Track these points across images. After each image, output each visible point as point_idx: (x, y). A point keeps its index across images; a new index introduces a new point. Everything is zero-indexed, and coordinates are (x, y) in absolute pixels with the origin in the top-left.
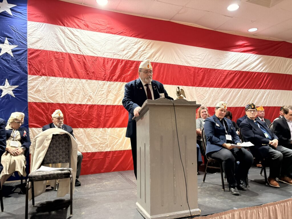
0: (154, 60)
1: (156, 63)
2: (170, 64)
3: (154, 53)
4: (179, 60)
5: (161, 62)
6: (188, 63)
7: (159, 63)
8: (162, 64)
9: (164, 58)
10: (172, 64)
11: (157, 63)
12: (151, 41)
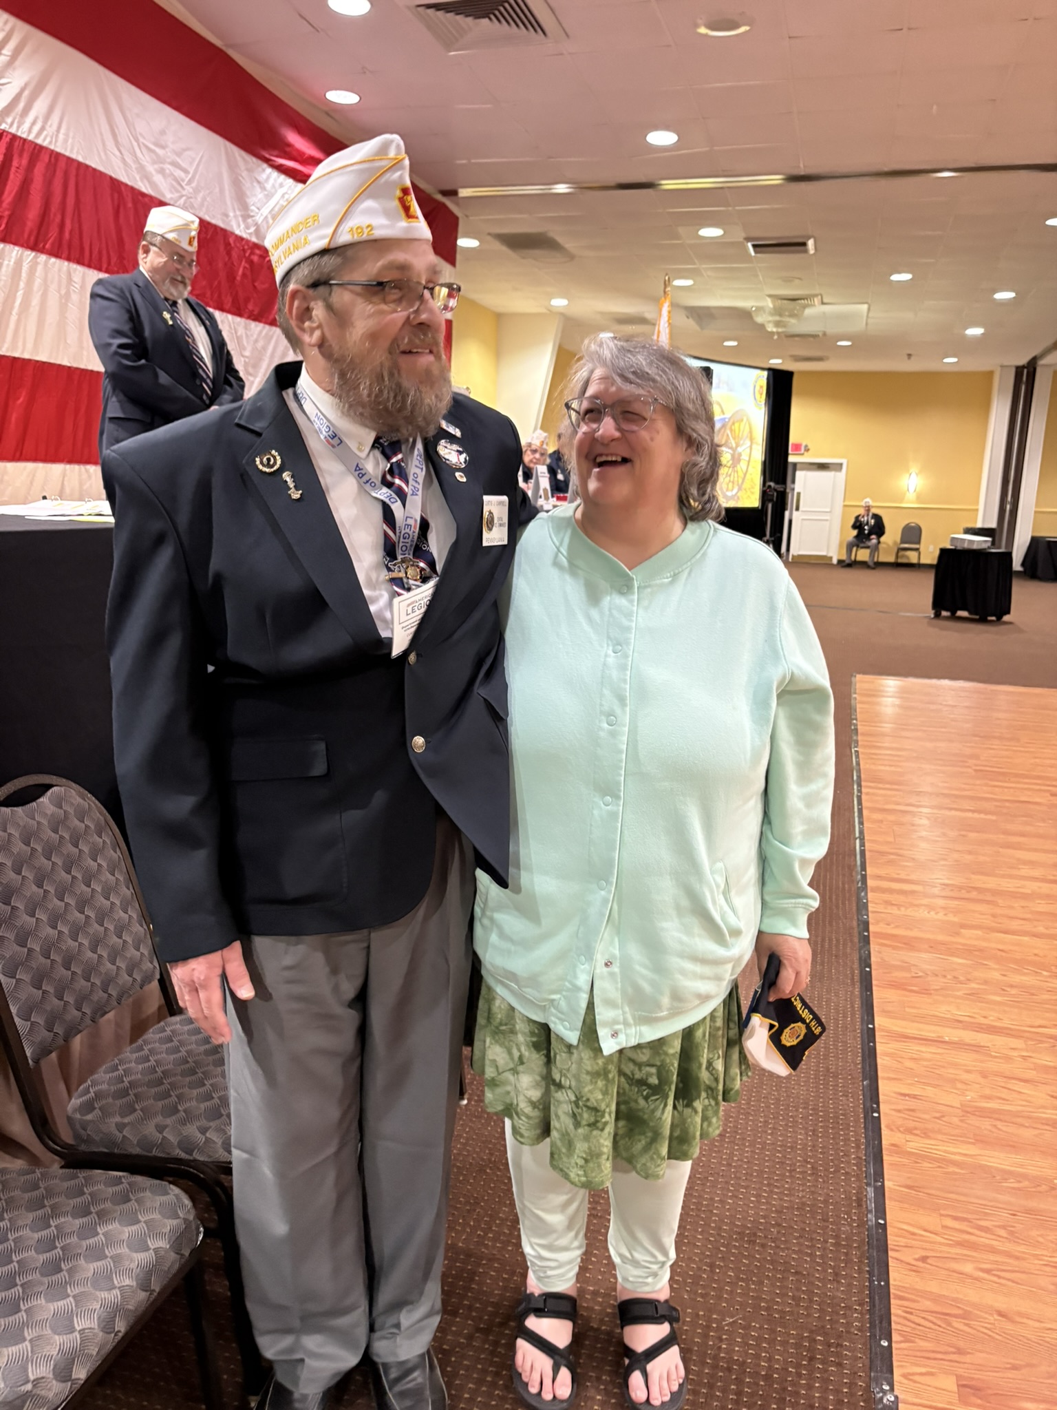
0: (26, 126)
1: (36, 145)
2: (87, 167)
3: (26, 93)
4: (117, 153)
5: (52, 147)
6: (147, 177)
7: (46, 149)
8: (56, 156)
9: (63, 131)
10: (94, 166)
11: (41, 148)
12: (13, 21)
